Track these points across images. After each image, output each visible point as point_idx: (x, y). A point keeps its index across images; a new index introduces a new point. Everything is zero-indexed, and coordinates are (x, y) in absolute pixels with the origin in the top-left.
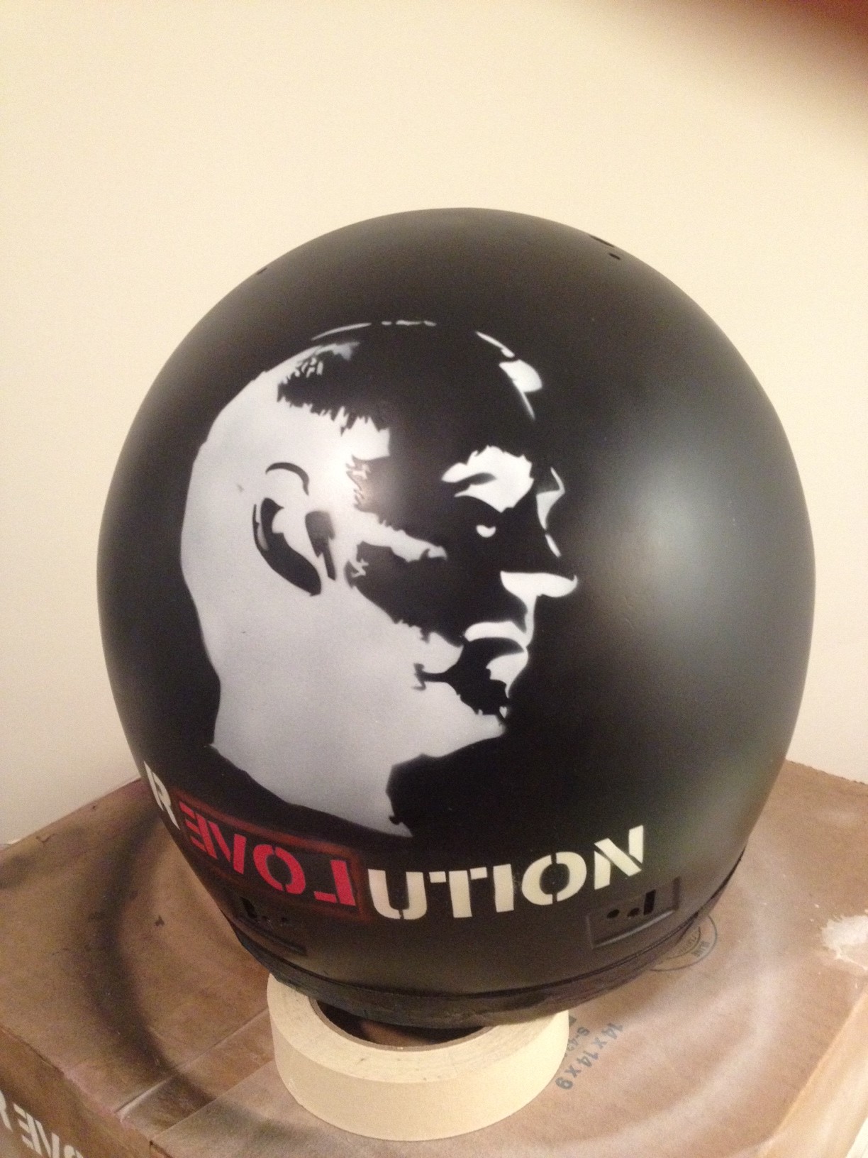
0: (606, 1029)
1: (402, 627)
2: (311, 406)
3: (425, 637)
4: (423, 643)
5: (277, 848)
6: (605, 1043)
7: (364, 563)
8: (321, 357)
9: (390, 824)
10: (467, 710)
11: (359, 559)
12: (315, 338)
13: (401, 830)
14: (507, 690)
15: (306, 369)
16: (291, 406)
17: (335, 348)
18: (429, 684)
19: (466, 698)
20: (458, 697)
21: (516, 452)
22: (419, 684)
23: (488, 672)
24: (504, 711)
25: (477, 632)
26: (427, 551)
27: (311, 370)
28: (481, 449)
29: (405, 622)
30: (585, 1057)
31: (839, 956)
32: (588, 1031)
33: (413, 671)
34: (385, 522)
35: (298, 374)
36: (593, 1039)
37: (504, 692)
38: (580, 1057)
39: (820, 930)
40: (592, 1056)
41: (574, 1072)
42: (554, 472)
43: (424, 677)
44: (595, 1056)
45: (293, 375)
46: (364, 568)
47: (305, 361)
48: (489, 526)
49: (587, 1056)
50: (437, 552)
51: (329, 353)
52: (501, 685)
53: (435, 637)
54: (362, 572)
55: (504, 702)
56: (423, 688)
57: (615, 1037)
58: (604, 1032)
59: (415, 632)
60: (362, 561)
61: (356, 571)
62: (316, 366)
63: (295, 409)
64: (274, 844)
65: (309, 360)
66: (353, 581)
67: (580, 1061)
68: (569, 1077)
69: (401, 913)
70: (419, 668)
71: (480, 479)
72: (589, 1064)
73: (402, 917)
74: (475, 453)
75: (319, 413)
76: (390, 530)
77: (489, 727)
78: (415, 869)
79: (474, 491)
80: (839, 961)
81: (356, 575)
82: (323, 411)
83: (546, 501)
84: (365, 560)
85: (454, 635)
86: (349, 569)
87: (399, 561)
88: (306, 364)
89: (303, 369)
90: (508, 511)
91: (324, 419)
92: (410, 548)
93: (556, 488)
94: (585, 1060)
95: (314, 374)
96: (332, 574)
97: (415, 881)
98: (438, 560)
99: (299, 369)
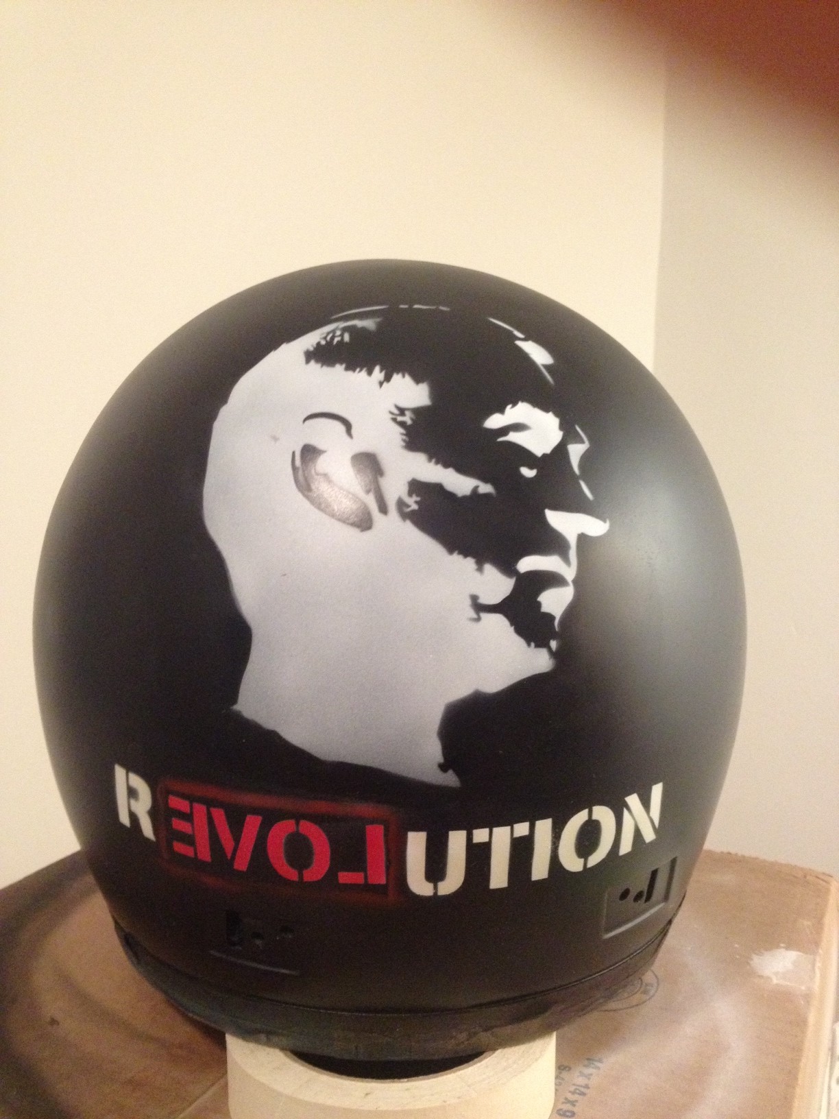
0: (586, 1062)
1: (457, 558)
2: (344, 366)
3: (480, 569)
4: (477, 574)
5: (302, 822)
6: (591, 1075)
7: (415, 498)
8: (344, 330)
9: (438, 771)
10: (520, 642)
11: (410, 494)
12: (334, 317)
13: (450, 779)
14: (556, 622)
15: (332, 338)
16: (322, 366)
17: (358, 323)
18: (484, 616)
19: (520, 631)
20: (512, 629)
21: (546, 409)
22: (475, 616)
23: (539, 605)
24: (554, 644)
25: (528, 564)
26: (477, 487)
27: (336, 340)
28: (515, 404)
29: (460, 553)
30: (576, 1089)
31: (775, 981)
32: (570, 1069)
33: (468, 602)
34: (434, 460)
35: (323, 342)
36: (577, 1074)
37: (553, 624)
38: (572, 1088)
39: (748, 963)
40: (584, 1087)
41: (573, 1103)
42: (578, 429)
43: (480, 608)
44: (587, 1087)
45: (318, 344)
46: (416, 502)
47: (328, 334)
48: (531, 468)
49: (578, 1088)
50: (485, 488)
51: (354, 327)
52: (550, 618)
53: (489, 568)
54: (415, 507)
55: (554, 635)
56: (478, 619)
57: (598, 1068)
58: (585, 1066)
59: (470, 563)
60: (414, 496)
61: (408, 506)
62: (342, 335)
63: (326, 369)
64: (298, 817)
65: (334, 331)
66: (405, 514)
67: (573, 1093)
68: (568, 1107)
69: (436, 888)
70: (474, 599)
71: (518, 427)
72: (583, 1094)
73: (436, 893)
74: (509, 406)
75: (354, 370)
76: (439, 468)
77: (539, 661)
78: (458, 828)
79: (513, 437)
80: (777, 984)
81: (409, 510)
82: (358, 370)
83: (576, 451)
84: (417, 496)
85: (507, 567)
86: (401, 504)
87: (451, 496)
88: (331, 335)
89: (328, 338)
90: (545, 456)
91: (360, 376)
92: (460, 484)
93: (582, 442)
94: (577, 1091)
95: (341, 342)
96: (383, 509)
97: (457, 842)
98: (487, 496)
99: (325, 338)
